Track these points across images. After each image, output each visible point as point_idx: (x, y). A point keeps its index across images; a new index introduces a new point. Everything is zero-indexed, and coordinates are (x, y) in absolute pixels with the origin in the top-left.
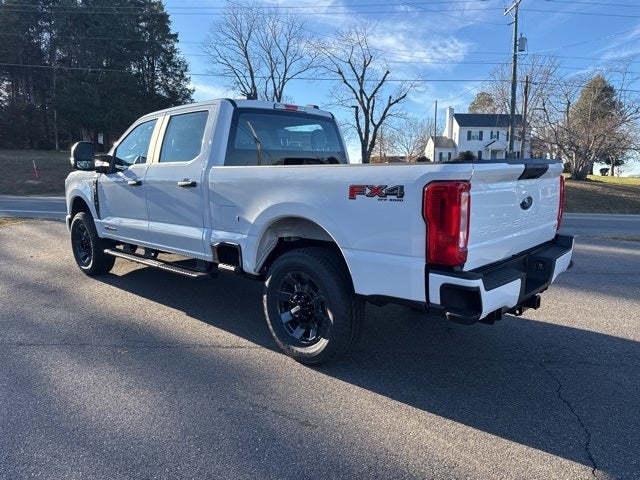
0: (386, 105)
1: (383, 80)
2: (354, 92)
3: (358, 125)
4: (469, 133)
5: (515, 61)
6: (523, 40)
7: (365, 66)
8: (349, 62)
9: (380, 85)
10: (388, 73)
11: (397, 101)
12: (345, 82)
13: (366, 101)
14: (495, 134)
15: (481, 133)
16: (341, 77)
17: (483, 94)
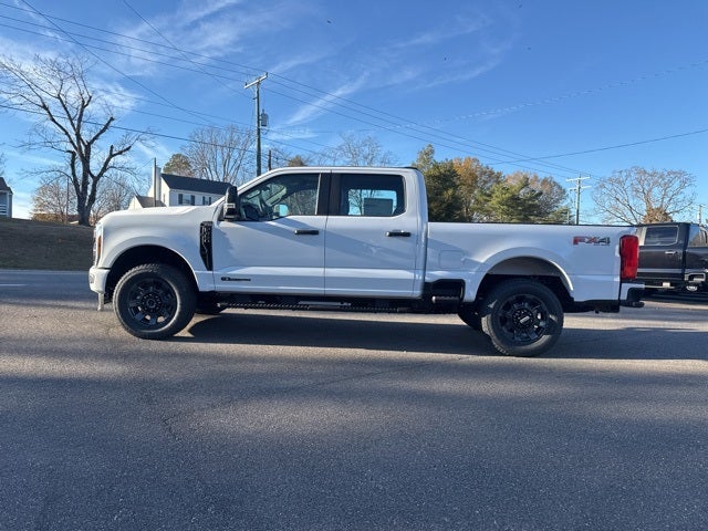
0: (107, 155)
1: (106, 127)
2: (67, 133)
3: (74, 174)
4: (181, 196)
5: (259, 133)
6: (265, 116)
7: (84, 107)
8: (59, 98)
9: (102, 132)
10: (112, 119)
11: (120, 153)
12: (53, 120)
13: (83, 148)
14: (207, 199)
15: (193, 197)
16: (45, 112)
17: (178, 156)
